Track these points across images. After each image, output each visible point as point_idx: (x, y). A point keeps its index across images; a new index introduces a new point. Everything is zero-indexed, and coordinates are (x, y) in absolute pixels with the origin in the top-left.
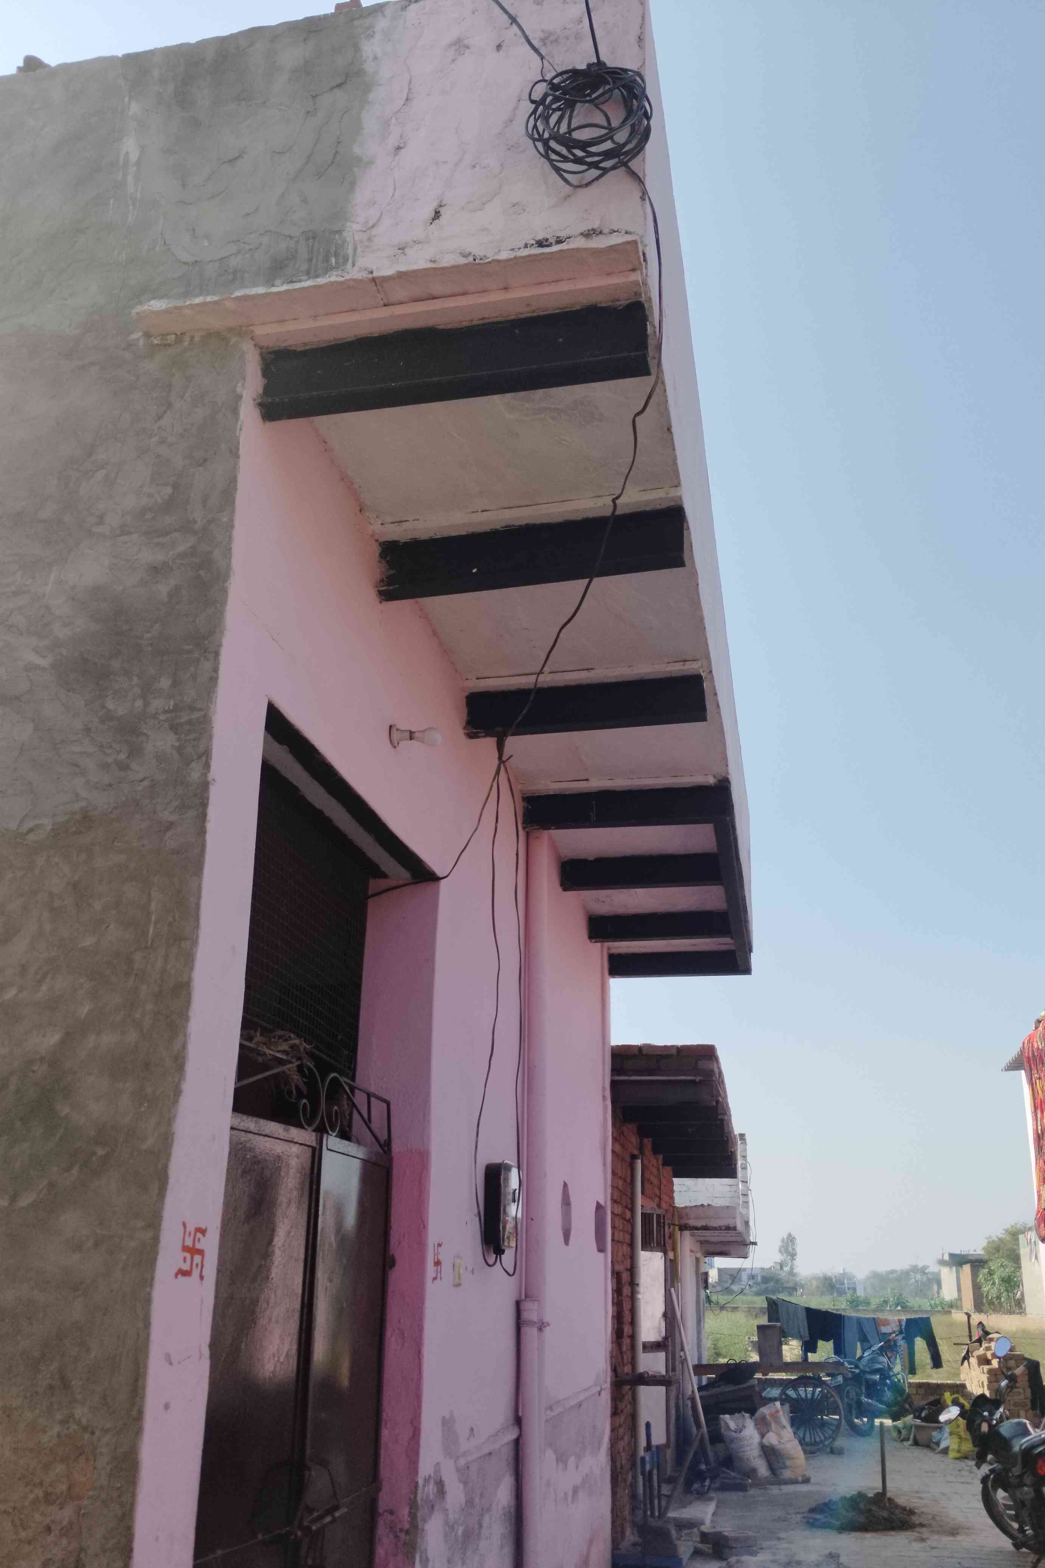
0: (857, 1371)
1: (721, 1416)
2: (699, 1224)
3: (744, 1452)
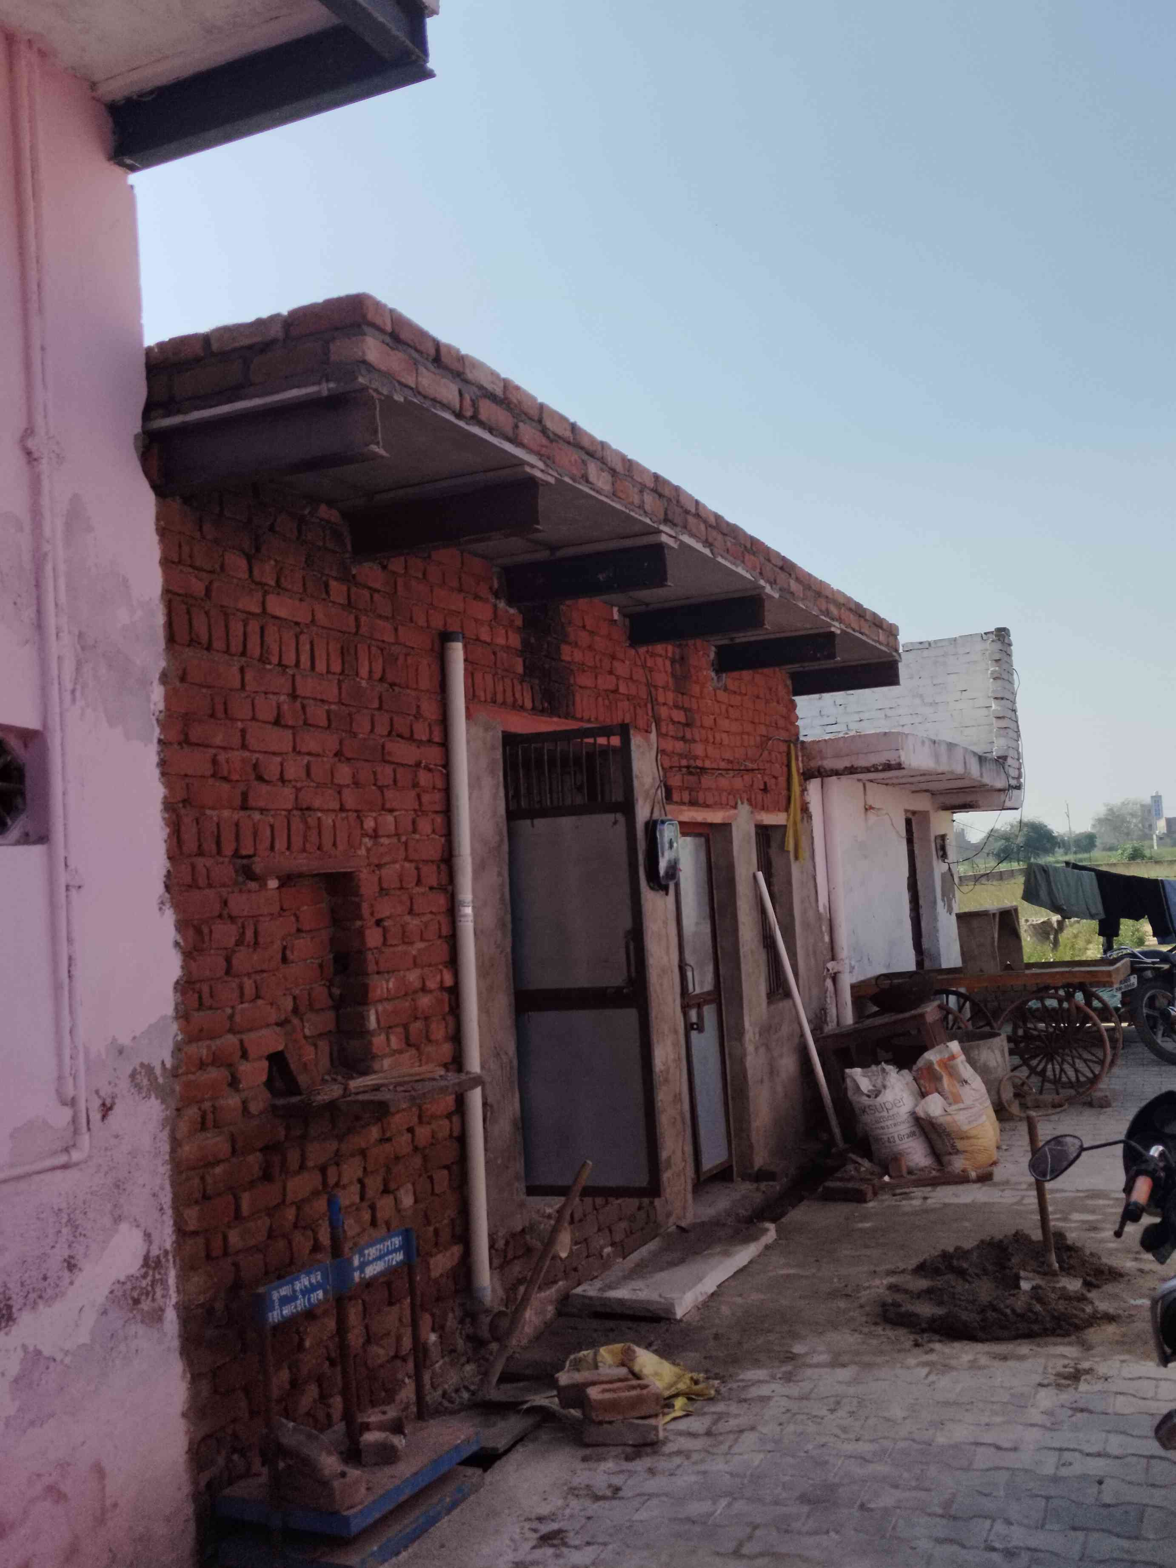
3: (883, 1128)
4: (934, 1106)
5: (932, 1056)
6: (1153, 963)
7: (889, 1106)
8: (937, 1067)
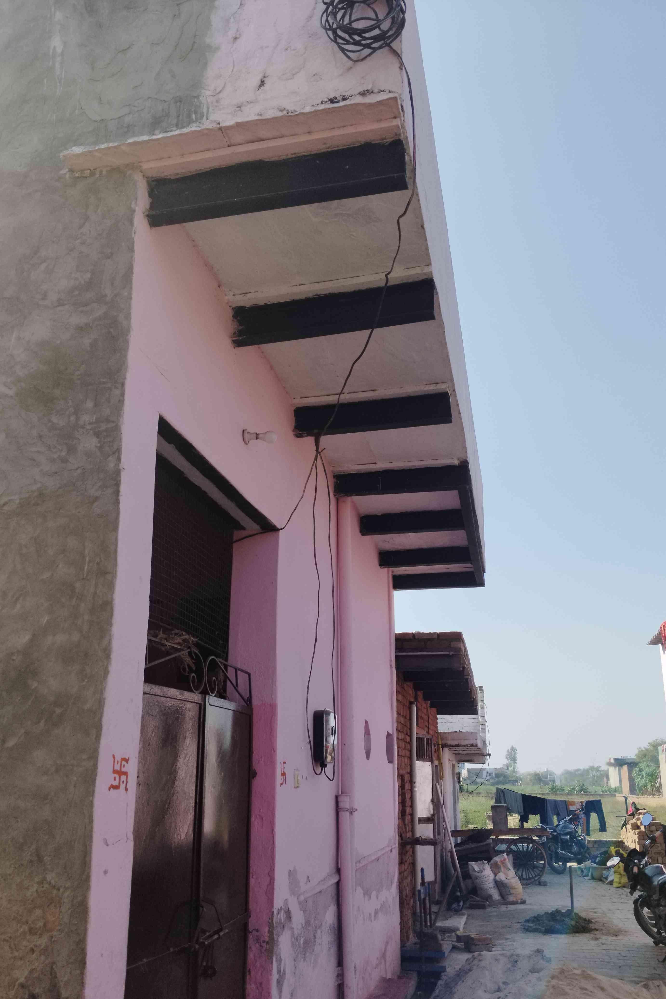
0: (555, 834)
1: (469, 862)
2: (454, 743)
3: (484, 885)
4: (501, 876)
5: (497, 859)
6: (551, 832)
7: (486, 876)
8: (499, 863)
